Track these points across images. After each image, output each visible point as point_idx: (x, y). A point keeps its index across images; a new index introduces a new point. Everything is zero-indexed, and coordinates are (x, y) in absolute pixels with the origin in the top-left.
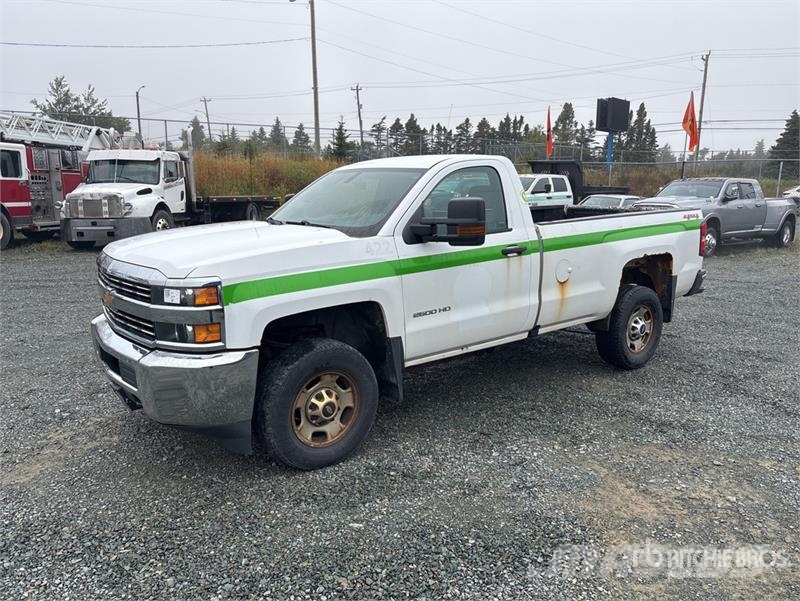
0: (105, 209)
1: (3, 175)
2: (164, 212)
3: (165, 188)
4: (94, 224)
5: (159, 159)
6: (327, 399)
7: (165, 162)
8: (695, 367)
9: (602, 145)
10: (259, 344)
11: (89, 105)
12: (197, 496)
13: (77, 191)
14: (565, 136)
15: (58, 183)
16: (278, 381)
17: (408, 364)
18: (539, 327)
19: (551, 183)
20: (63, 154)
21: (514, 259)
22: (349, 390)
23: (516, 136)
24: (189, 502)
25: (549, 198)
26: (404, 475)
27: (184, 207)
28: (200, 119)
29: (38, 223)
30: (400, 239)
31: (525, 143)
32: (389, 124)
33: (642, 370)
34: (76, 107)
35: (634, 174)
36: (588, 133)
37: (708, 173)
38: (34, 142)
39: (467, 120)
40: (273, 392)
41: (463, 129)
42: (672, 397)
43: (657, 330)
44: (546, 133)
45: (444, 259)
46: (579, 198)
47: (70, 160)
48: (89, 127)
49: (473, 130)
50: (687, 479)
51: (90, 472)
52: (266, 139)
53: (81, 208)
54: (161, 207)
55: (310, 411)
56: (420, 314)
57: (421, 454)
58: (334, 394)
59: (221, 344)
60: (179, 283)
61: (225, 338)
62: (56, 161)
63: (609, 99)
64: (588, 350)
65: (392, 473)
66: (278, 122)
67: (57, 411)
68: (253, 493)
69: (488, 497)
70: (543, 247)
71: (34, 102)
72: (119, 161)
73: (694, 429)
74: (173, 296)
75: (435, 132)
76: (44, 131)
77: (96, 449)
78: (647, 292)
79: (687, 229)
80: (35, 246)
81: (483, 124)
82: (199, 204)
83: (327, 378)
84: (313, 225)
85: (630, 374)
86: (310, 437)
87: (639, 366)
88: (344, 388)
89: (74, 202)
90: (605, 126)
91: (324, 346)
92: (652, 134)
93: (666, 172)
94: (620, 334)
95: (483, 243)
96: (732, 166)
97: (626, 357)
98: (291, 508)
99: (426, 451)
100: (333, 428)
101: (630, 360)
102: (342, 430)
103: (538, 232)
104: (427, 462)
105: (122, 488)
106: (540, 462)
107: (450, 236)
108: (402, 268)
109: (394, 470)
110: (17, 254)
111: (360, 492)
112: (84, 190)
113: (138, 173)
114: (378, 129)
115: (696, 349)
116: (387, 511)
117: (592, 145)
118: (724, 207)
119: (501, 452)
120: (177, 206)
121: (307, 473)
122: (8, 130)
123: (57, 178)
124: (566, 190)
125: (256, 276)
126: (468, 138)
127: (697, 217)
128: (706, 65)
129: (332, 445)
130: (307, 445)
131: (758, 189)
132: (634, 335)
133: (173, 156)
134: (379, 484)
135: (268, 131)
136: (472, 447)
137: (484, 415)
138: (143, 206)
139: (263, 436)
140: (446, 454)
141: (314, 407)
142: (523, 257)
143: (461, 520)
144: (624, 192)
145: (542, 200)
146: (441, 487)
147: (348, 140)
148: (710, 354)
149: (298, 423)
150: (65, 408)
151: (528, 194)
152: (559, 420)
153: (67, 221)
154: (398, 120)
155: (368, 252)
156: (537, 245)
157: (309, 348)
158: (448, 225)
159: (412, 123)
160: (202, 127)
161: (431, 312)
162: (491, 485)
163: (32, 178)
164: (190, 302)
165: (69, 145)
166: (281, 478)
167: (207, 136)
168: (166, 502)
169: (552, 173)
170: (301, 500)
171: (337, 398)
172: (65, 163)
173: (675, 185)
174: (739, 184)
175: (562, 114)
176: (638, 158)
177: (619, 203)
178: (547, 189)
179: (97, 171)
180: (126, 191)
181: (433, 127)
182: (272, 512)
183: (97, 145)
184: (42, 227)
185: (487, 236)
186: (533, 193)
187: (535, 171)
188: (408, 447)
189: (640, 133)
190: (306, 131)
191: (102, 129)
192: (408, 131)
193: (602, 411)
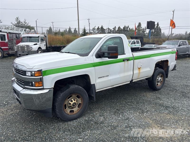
0: (26, 49)
1: (1, 40)
2: (40, 49)
3: (41, 43)
4: (23, 52)
5: (39, 36)
6: (74, 102)
7: (41, 37)
8: (174, 90)
9: (148, 32)
10: (53, 87)
11: (25, 24)
12: (36, 130)
13: (19, 44)
14: (139, 30)
15: (15, 42)
16: (59, 97)
17: (97, 91)
18: (133, 80)
19: (136, 42)
20: (16, 35)
21: (126, 62)
22: (80, 99)
23: (127, 30)
24: (34, 131)
25: (135, 45)
26: (95, 123)
27: (45, 48)
28: (51, 27)
29: (10, 52)
30: (94, 57)
31: (129, 32)
32: (96, 28)
33: (160, 91)
34: (22, 24)
35: (156, 39)
36: (144, 30)
37: (174, 39)
38: (9, 32)
39: (115, 27)
40: (58, 100)
41: (114, 29)
42: (169, 99)
43: (164, 80)
44: (135, 30)
45: (107, 62)
46: (143, 45)
47: (18, 37)
48: (23, 29)
49: (117, 29)
50: (175, 124)
51: (9, 121)
52: (67, 32)
53: (20, 48)
54: (40, 48)
55: (69, 105)
56: (100, 78)
57: (100, 116)
58: (76, 100)
59: (42, 87)
60: (30, 70)
61: (43, 86)
62: (14, 37)
63: (150, 21)
64: (146, 85)
65: (92, 122)
66: (70, 27)
67: (4, 102)
68: (52, 129)
69: (119, 130)
70: (134, 59)
71: (12, 23)
72: (29, 37)
73: (176, 108)
74: (29, 74)
75: (107, 30)
76: (12, 30)
77: (12, 114)
78: (161, 70)
79: (172, 53)
80: (9, 58)
81: (119, 28)
82: (49, 47)
83: (74, 96)
84: (71, 53)
85: (157, 92)
86: (69, 112)
87: (159, 89)
88: (79, 98)
89: (18, 47)
90: (149, 28)
91: (73, 87)
92: (160, 30)
93: (164, 39)
94: (154, 81)
95: (117, 58)
96: (180, 37)
97: (156, 87)
98: (62, 134)
99: (102, 115)
100: (76, 109)
101: (157, 88)
102: (78, 110)
103: (133, 55)
104: (102, 118)
105: (17, 126)
106: (133, 118)
107: (108, 56)
108: (95, 65)
109: (92, 121)
110: (5, 60)
111: (82, 128)
112: (21, 44)
113: (34, 40)
114: (94, 29)
115: (174, 84)
116: (89, 135)
117: (145, 33)
118: (179, 47)
119: (122, 115)
120: (44, 48)
121: (68, 122)
122: (2, 29)
123: (15, 41)
124: (139, 43)
125: (53, 68)
126: (116, 31)
127: (175, 50)
128: (174, 13)
129: (75, 114)
130: (68, 114)
131: (187, 43)
132: (158, 81)
133: (43, 36)
134: (88, 126)
135: (68, 30)
136: (114, 114)
137: (118, 104)
138: (35, 48)
139: (56, 112)
140: (107, 116)
141: (70, 104)
142: (129, 61)
143: (110, 138)
144: (154, 44)
145: (134, 46)
146: (105, 127)
147: (86, 32)
148: (178, 86)
149: (66, 108)
150: (6, 102)
151: (130, 44)
152: (138, 106)
153: (17, 51)
154: (99, 27)
155: (85, 61)
156: (132, 58)
157: (69, 87)
158: (108, 53)
159: (102, 28)
160: (52, 29)
161: (103, 77)
162: (119, 126)
163: (9, 41)
164: (33, 75)
165: (18, 33)
166: (61, 123)
167: (53, 31)
168: (27, 131)
169: (136, 39)
170: (65, 131)
171: (77, 101)
172: (17, 37)
173: (166, 42)
174: (183, 42)
175: (138, 25)
176: (157, 35)
177: (152, 47)
178: (135, 43)
179: (24, 39)
180: (31, 44)
181: (107, 28)
182: (57, 135)
183: (25, 33)
184: (11, 53)
185: (118, 56)
186: (131, 44)
187: (132, 39)
188: (97, 113)
189: (157, 30)
190: (76, 30)
191: (26, 29)
192: (101, 29)
193: (150, 103)
